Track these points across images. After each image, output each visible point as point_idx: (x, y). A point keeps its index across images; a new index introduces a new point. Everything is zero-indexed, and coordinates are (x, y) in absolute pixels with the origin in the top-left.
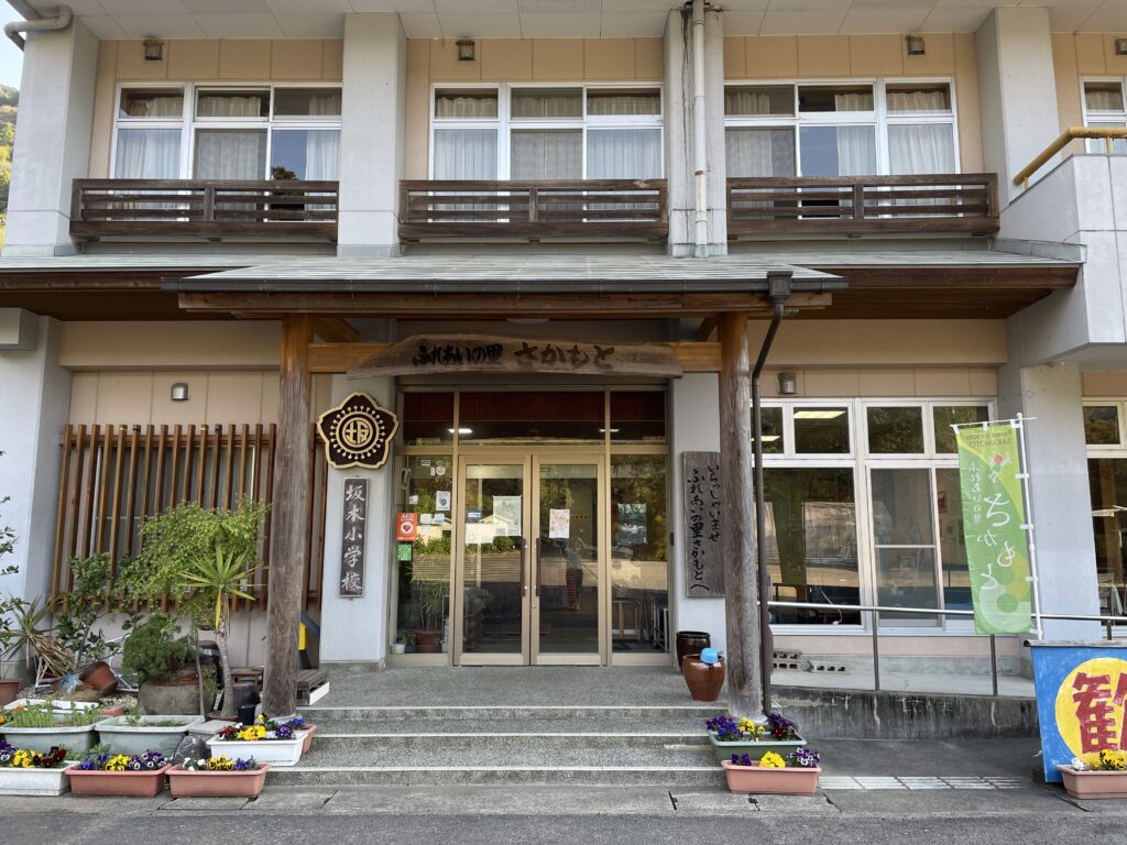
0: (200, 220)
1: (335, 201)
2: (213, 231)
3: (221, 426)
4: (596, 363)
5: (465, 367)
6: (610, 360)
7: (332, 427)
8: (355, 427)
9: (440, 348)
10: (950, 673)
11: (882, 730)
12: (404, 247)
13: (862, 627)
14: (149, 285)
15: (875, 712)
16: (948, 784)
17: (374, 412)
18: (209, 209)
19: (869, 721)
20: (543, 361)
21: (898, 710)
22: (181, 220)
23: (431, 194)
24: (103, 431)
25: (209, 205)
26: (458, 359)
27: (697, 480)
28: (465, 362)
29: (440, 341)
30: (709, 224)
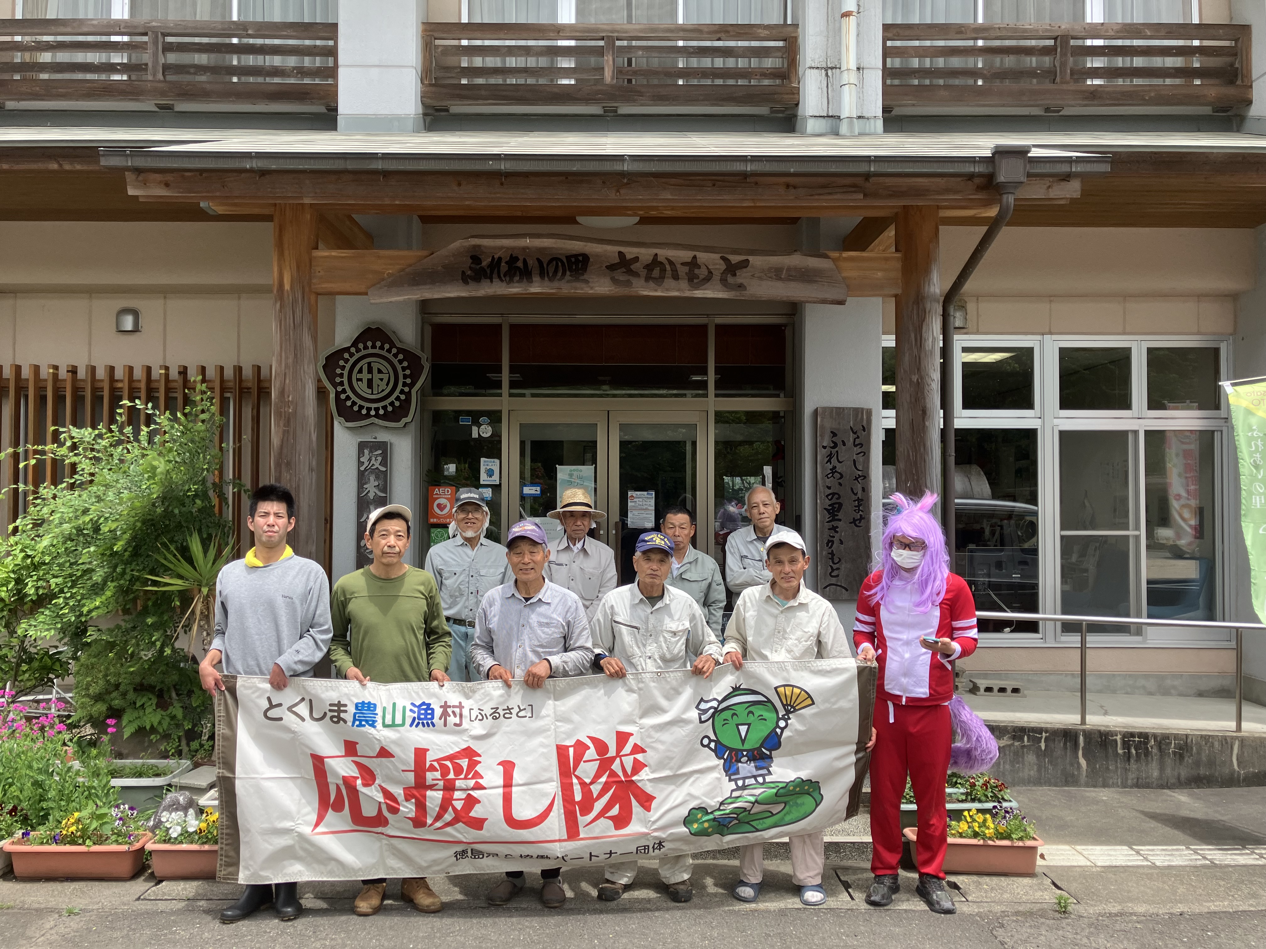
0: (144, 78)
1: (332, 52)
2: (163, 94)
3: (185, 368)
4: (724, 281)
5: (536, 288)
6: (742, 277)
7: (338, 371)
8: (370, 371)
9: (500, 259)
10: (1151, 694)
11: (1087, 776)
12: (428, 119)
13: (1039, 636)
14: (78, 167)
15: (1080, 753)
16: (1205, 858)
17: (394, 351)
18: (156, 61)
19: (1072, 765)
20: (648, 278)
21: (1110, 751)
22: (116, 77)
23: (465, 43)
24: (26, 373)
25: (155, 55)
26: (525, 274)
27: (835, 445)
28: (536, 278)
29: (501, 248)
30: (860, 85)
